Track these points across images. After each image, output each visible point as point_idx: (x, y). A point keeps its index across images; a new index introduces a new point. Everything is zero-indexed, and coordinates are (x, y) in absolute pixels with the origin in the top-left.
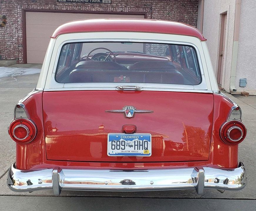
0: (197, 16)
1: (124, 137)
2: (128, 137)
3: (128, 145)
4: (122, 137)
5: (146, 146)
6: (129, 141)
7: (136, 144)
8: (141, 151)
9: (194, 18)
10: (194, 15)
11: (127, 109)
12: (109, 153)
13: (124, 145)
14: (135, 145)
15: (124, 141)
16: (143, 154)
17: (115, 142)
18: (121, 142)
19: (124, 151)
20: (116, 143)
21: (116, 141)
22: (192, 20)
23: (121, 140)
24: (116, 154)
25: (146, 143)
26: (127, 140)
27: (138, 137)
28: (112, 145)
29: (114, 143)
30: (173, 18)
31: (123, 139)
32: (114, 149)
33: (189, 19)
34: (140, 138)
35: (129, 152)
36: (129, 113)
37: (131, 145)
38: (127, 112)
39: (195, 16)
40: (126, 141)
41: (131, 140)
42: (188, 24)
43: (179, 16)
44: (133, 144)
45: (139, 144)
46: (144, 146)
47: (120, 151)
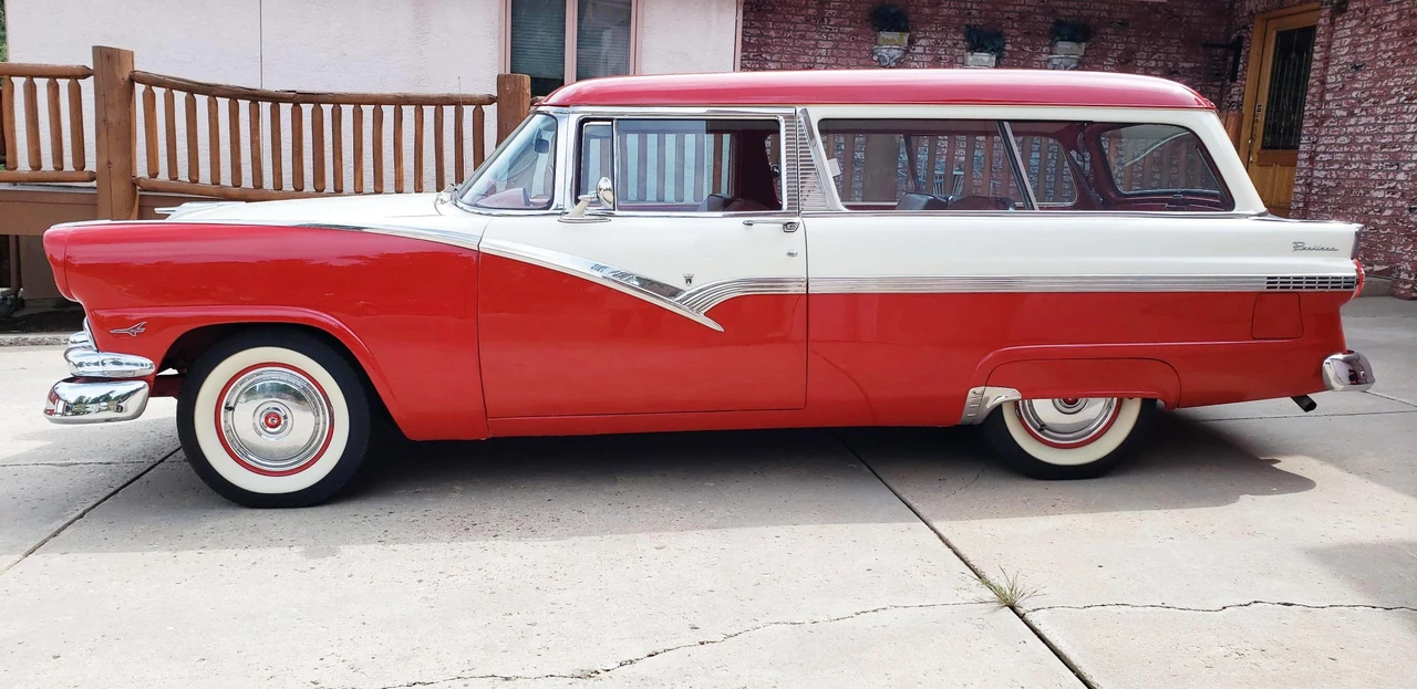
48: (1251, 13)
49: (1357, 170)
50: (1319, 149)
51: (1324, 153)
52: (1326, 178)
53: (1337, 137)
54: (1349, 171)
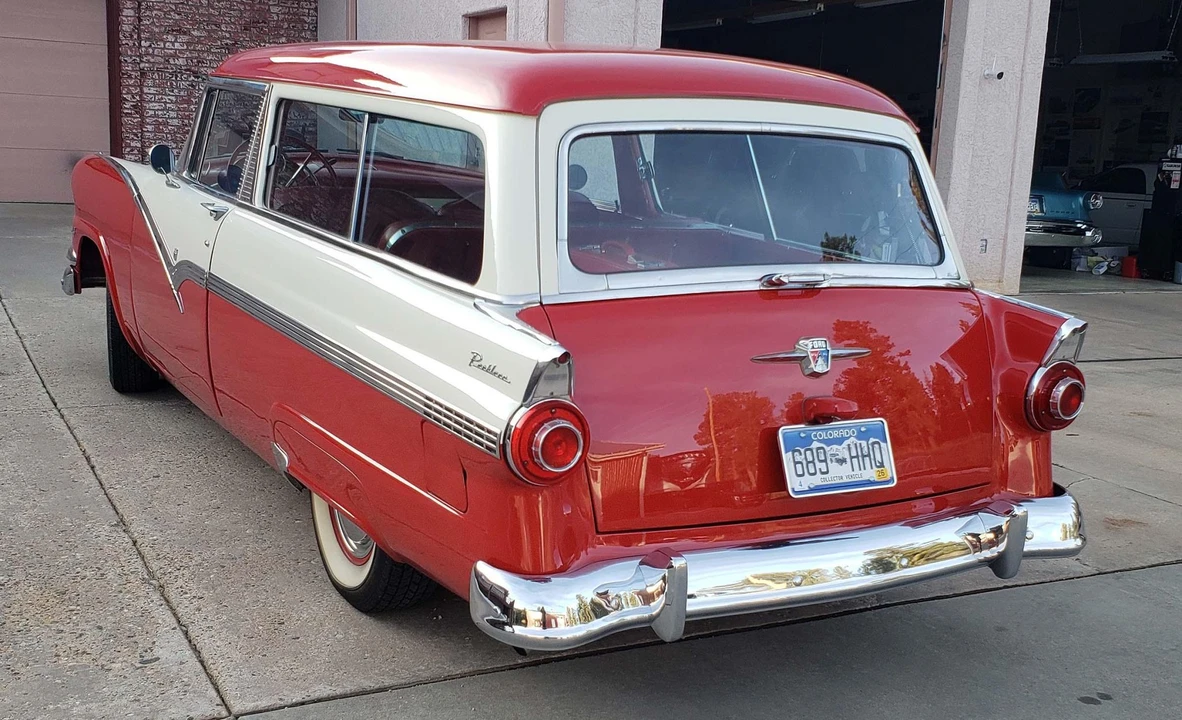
0: (316, 9)
1: (820, 436)
2: (831, 435)
3: (833, 459)
4: (815, 436)
5: (878, 458)
6: (835, 447)
7: (854, 454)
8: (870, 474)
9: (306, 19)
10: (303, 8)
11: (813, 348)
12: (793, 489)
13: (825, 461)
14: (852, 458)
15: (822, 448)
16: (870, 483)
17: (801, 454)
18: (814, 451)
19: (830, 479)
20: (803, 456)
21: (802, 451)
22: (299, 26)
23: (815, 445)
24: (811, 490)
25: (876, 446)
26: (829, 442)
27: (853, 432)
28: (796, 463)
29: (798, 458)
30: (224, 14)
31: (819, 441)
32: (803, 475)
33: (289, 22)
34: (861, 436)
35: (841, 481)
36: (820, 361)
37: (840, 457)
38: (814, 358)
39: (309, 9)
40: (827, 449)
41: (840, 441)
42: (284, 40)
43: (248, 8)
44: (847, 456)
45: (860, 454)
46: (872, 457)
47: (817, 480)
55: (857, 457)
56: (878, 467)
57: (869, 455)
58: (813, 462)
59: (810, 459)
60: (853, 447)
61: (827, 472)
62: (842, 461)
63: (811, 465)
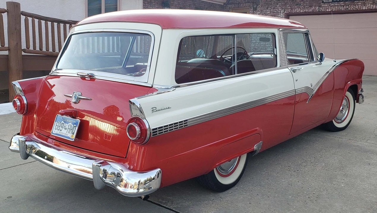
1: (65, 120)
2: (67, 120)
3: (64, 127)
5: (74, 131)
6: (66, 124)
7: (69, 128)
8: (70, 135)
12: (52, 132)
13: (62, 127)
15: (63, 124)
16: (69, 138)
19: (61, 133)
23: (62, 122)
24: (56, 134)
25: (75, 127)
26: (66, 122)
27: (72, 121)
28: (56, 125)
29: (58, 124)
32: (56, 129)
35: (63, 135)
36: (74, 98)
37: (66, 128)
41: (68, 123)
44: (67, 128)
47: (58, 132)
48: (230, 8)
49: (263, 44)
50: (252, 40)
51: (254, 40)
52: (254, 46)
53: (257, 37)
54: (261, 45)
55: (69, 129)
56: (72, 134)
57: (72, 130)
58: (60, 126)
59: (60, 125)
60: (70, 125)
61: (61, 131)
62: (66, 129)
63: (59, 127)
